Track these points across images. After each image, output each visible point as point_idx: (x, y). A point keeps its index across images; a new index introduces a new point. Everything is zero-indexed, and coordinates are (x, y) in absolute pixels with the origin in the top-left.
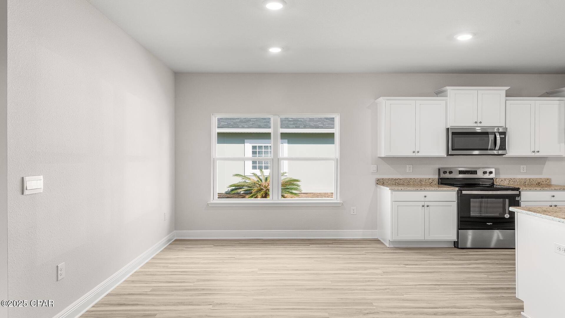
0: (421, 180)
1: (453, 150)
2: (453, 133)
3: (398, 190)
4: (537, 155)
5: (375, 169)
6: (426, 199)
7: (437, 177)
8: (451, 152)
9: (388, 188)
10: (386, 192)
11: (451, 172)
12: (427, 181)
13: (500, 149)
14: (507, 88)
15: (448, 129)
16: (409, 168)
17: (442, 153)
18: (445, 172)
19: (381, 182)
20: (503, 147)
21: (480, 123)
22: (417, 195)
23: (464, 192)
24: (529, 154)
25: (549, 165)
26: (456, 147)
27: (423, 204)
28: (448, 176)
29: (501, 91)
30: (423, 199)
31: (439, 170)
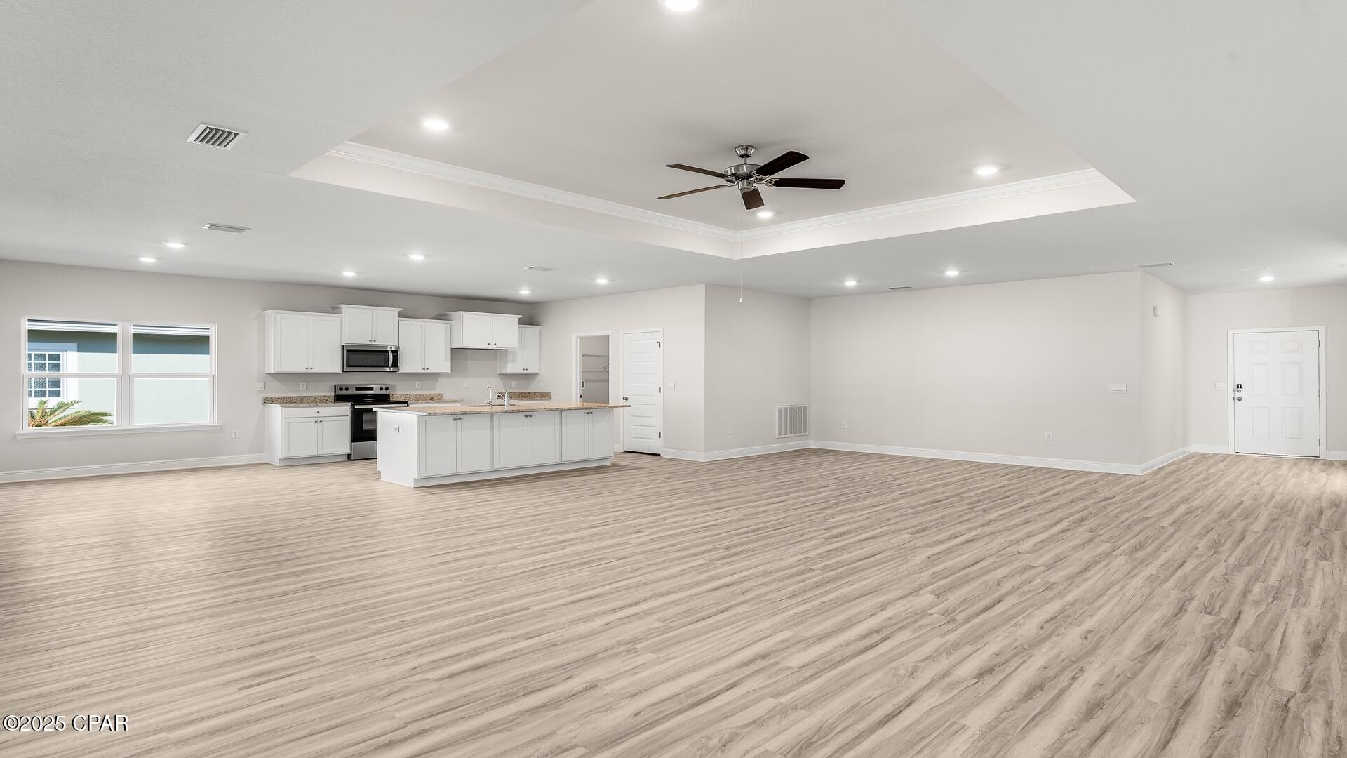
0: (315, 398)
1: (347, 366)
2: (348, 351)
3: (289, 407)
4: (427, 372)
5: (263, 386)
6: (319, 415)
7: (333, 394)
8: (346, 369)
9: (279, 405)
10: (276, 409)
11: (347, 389)
12: (322, 398)
13: (392, 366)
15: (343, 346)
16: (302, 386)
17: (338, 370)
18: (341, 389)
19: (269, 401)
20: (395, 364)
21: (375, 341)
22: (311, 411)
23: (356, 407)
24: (420, 371)
25: (441, 381)
26: (350, 364)
27: (316, 419)
28: (344, 393)
29: (394, 312)
30: (316, 415)
31: (335, 386)
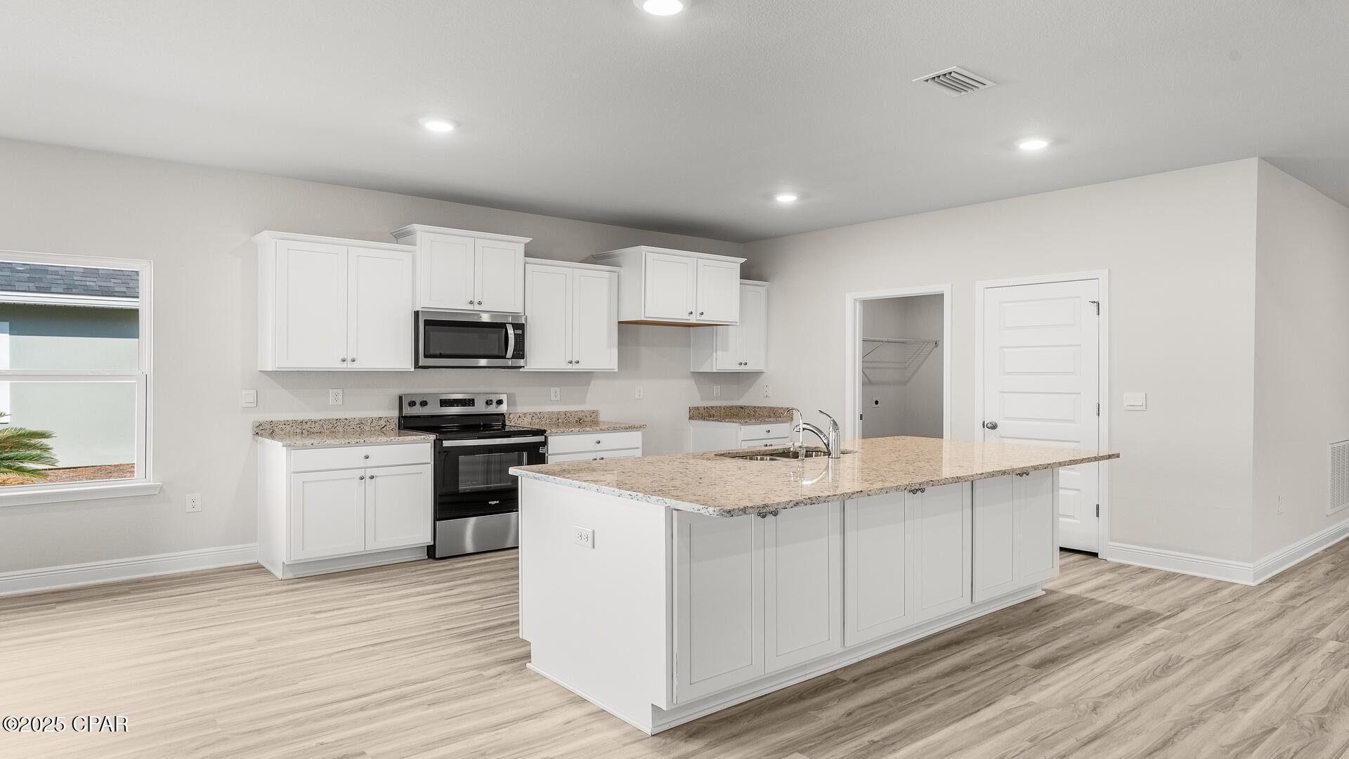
0: (361, 423)
1: (426, 356)
2: (427, 323)
3: (304, 447)
4: (576, 367)
5: (252, 398)
6: (369, 463)
7: (396, 414)
8: (422, 361)
9: (280, 444)
10: (276, 451)
11: (424, 404)
12: (374, 425)
13: (514, 357)
14: (528, 240)
15: (417, 314)
16: (332, 397)
17: (407, 364)
18: (412, 404)
19: (263, 431)
20: (520, 353)
21: (480, 303)
22: (348, 456)
23: (446, 444)
24: (562, 366)
25: (596, 386)
26: (432, 352)
27: (361, 473)
28: (418, 411)
29: (517, 245)
30: (363, 463)
31: (401, 398)
